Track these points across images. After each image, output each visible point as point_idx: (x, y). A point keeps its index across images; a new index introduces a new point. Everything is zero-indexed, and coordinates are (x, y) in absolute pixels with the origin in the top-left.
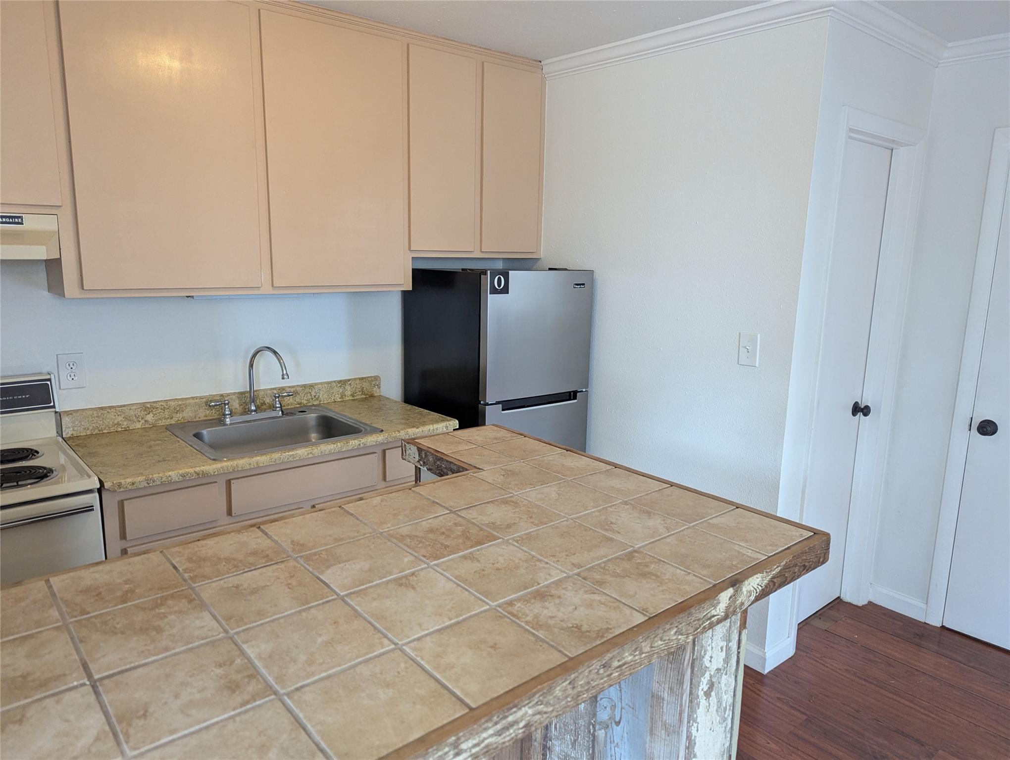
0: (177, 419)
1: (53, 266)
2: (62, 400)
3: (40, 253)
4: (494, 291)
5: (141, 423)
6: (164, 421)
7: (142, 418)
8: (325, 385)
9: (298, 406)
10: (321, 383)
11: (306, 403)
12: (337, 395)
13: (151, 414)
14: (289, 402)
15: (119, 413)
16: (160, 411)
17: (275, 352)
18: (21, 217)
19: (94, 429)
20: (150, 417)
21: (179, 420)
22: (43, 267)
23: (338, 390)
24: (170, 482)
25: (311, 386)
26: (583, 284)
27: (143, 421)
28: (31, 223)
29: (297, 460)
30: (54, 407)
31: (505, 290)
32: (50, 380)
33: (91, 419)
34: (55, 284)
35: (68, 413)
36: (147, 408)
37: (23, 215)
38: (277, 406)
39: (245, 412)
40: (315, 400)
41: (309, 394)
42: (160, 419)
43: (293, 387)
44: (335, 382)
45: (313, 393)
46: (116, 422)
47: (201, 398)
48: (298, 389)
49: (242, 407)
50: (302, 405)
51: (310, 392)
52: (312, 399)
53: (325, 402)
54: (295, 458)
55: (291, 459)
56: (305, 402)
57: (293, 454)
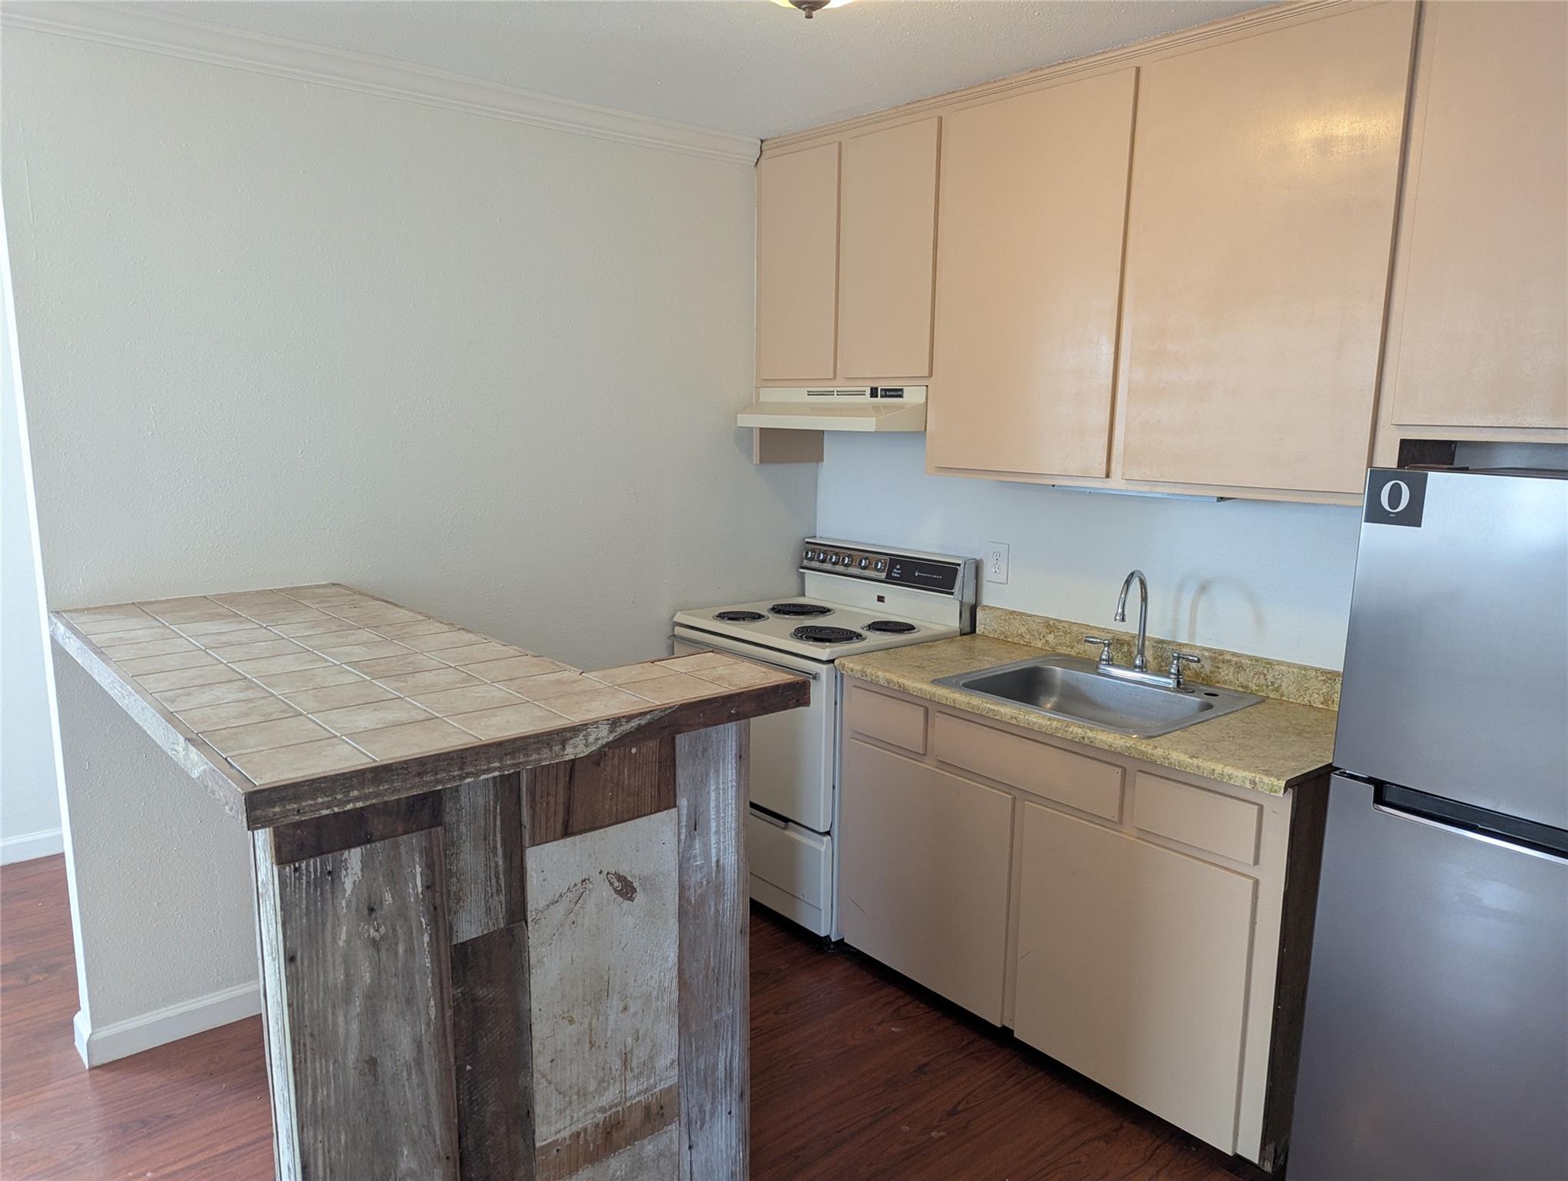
0: (1078, 650)
4: (1380, 514)
5: (1042, 642)
6: (1064, 648)
7: (1044, 637)
8: (1295, 670)
9: (1241, 689)
10: (1289, 665)
11: (1256, 690)
12: (1316, 696)
13: (1052, 634)
14: (1226, 678)
15: (1023, 623)
16: (1061, 633)
18: (901, 390)
19: (1002, 633)
20: (1050, 638)
21: (1079, 653)
23: (1319, 686)
24: (877, 684)
25: (1269, 663)
27: (1043, 641)
28: (909, 396)
29: (997, 720)
31: (1412, 517)
32: (960, 565)
33: (999, 621)
36: (1051, 625)
37: (905, 388)
38: (1173, 671)
39: (1160, 671)
40: (1273, 690)
41: (1262, 677)
42: (1060, 644)
43: (1240, 656)
44: (1317, 670)
45: (1269, 677)
46: (1019, 632)
49: (1156, 661)
50: (1249, 691)
51: (1264, 674)
52: (1267, 686)
53: (1291, 700)
54: (996, 715)
55: (990, 715)
56: (1254, 688)
57: (994, 710)
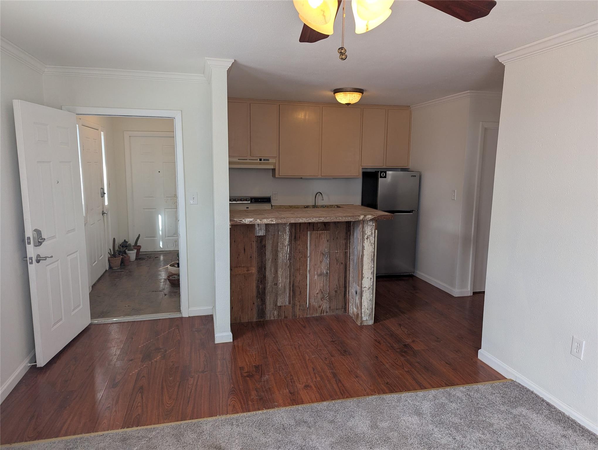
1: (274, 170)
2: (274, 203)
3: (272, 167)
4: (381, 177)
17: (321, 194)
22: (271, 170)
26: (415, 176)
28: (271, 161)
30: (271, 203)
31: (385, 177)
32: (271, 197)
34: (274, 175)
35: (274, 206)
37: (269, 159)
47: (303, 205)
48: (329, 206)
